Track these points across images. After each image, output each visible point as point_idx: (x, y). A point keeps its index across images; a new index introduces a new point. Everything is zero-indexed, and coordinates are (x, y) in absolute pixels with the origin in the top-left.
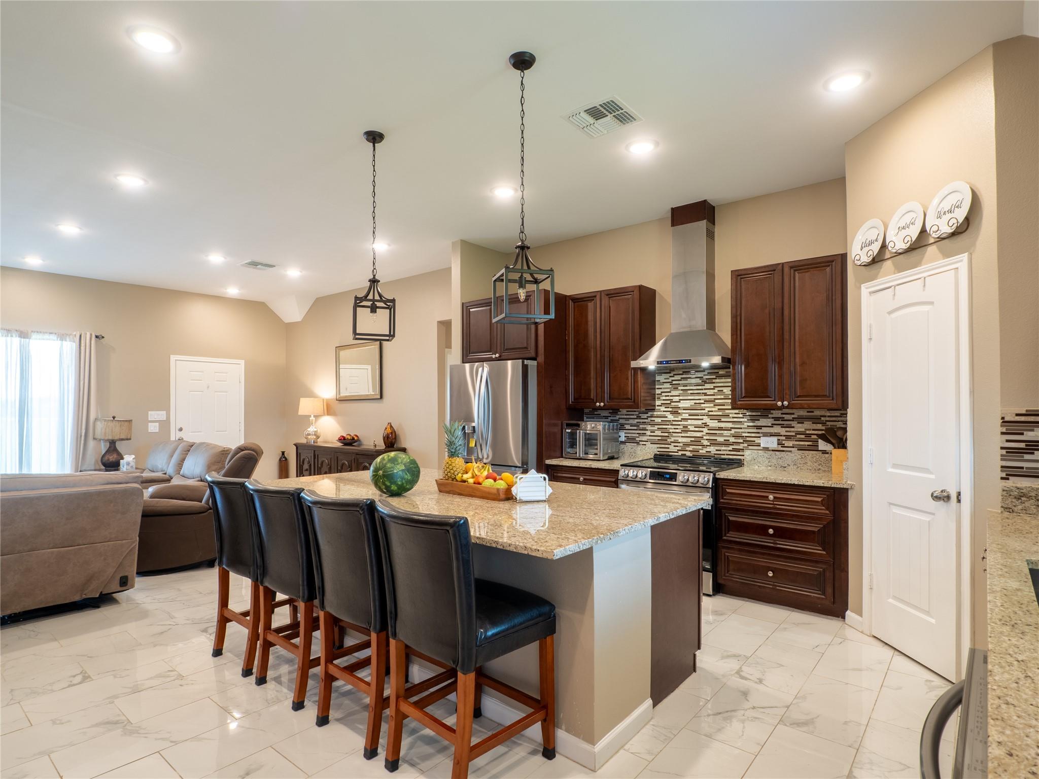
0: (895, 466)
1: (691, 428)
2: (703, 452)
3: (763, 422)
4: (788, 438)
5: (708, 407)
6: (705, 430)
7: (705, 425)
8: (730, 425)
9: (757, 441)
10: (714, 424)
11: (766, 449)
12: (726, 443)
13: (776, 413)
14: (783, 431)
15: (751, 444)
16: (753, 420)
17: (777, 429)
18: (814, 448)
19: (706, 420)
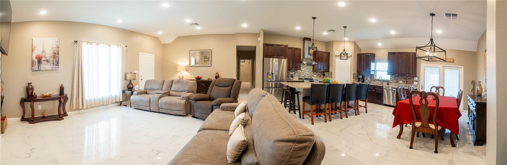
0: (340, 78)
1: (304, 74)
2: (306, 78)
3: (315, 73)
4: (318, 75)
5: (307, 70)
6: (306, 74)
7: (306, 73)
8: (310, 73)
9: (314, 76)
10: (308, 73)
11: (315, 77)
12: (309, 76)
13: (316, 72)
14: (317, 74)
15: (313, 76)
16: (313, 73)
17: (316, 74)
18: (321, 77)
19: (306, 72)
